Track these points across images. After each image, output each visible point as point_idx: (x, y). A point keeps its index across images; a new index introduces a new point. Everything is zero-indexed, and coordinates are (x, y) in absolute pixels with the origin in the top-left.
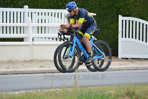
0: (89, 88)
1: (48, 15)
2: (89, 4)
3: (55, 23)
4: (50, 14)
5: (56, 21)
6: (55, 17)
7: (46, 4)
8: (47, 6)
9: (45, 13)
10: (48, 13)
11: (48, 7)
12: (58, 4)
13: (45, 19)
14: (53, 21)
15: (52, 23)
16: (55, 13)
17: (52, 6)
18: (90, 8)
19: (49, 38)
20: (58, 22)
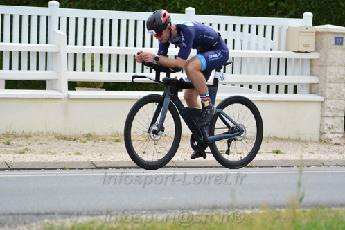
0: (333, 209)
1: (242, 31)
2: (340, 7)
3: (257, 49)
4: (246, 29)
5: (261, 45)
6: (257, 34)
7: (236, 4)
8: (239, 10)
9: (234, 25)
10: (242, 26)
11: (241, 11)
12: (266, 5)
13: (234, 41)
14: (253, 44)
15: (249, 49)
16: (257, 26)
17: (251, 9)
18: (341, 14)
19: (242, 86)
20: (264, 48)
